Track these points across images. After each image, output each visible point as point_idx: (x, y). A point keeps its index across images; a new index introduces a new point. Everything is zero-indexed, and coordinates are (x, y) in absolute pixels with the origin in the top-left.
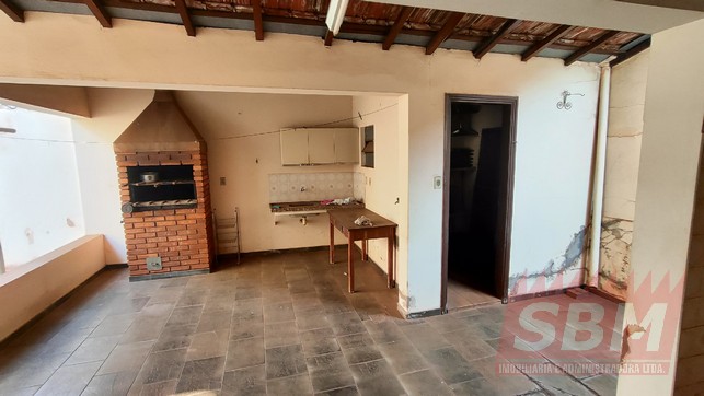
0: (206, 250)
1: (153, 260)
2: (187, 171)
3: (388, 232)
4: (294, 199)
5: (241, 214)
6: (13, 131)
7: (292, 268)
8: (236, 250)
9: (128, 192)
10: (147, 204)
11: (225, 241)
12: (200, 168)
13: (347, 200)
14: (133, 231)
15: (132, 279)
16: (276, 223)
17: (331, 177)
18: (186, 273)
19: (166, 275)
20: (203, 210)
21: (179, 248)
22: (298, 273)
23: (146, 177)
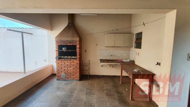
0: (78, 73)
1: (63, 75)
2: (74, 47)
3: (150, 77)
4: (108, 58)
5: (91, 62)
6: (32, 34)
7: (106, 83)
8: (88, 74)
9: (58, 53)
10: (62, 57)
11: (85, 71)
12: (79, 46)
13: (128, 60)
14: (58, 65)
15: (57, 80)
16: (102, 66)
17: (122, 52)
18: (72, 80)
19: (66, 80)
20: (79, 60)
21: (71, 72)
22: (108, 86)
23: (63, 48)
